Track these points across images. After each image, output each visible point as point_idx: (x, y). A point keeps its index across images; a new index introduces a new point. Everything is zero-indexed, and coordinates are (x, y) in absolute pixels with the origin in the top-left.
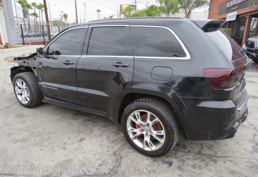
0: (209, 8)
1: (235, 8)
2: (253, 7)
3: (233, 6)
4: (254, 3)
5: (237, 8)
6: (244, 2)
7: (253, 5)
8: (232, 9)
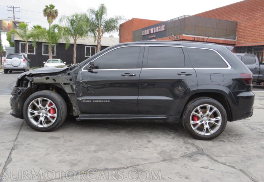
0: (119, 33)
1: (152, 37)
2: (173, 37)
3: (150, 34)
4: (173, 34)
5: (154, 36)
6: (161, 31)
7: (173, 36)
8: (149, 37)
